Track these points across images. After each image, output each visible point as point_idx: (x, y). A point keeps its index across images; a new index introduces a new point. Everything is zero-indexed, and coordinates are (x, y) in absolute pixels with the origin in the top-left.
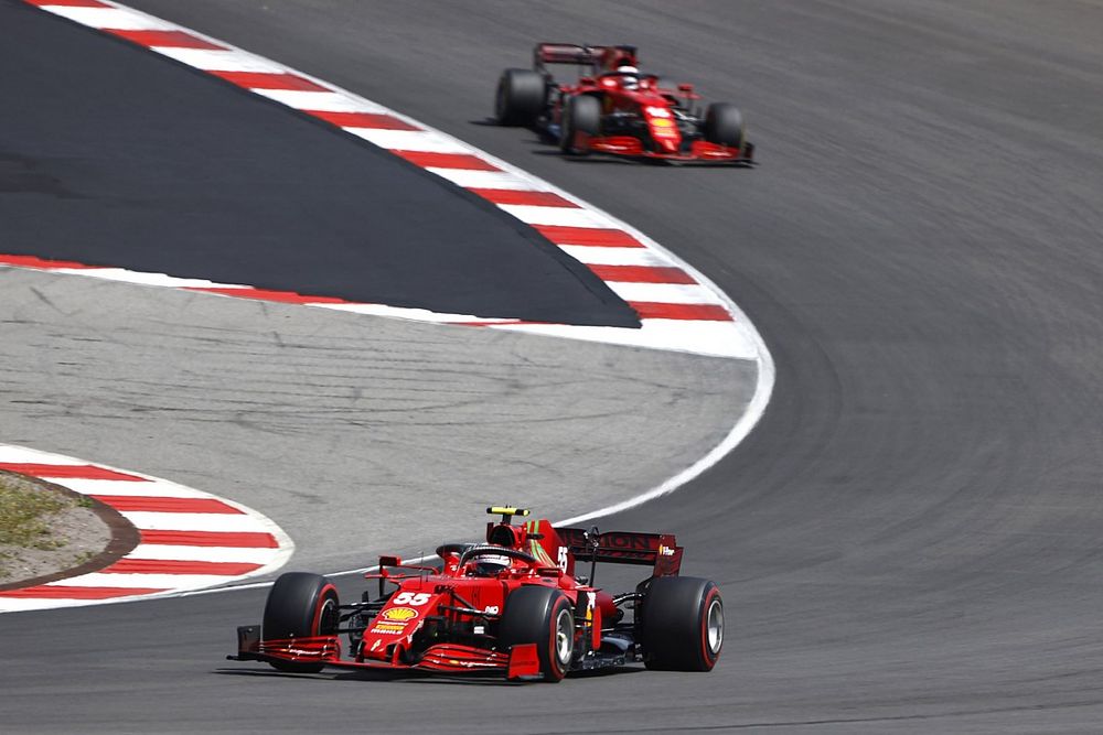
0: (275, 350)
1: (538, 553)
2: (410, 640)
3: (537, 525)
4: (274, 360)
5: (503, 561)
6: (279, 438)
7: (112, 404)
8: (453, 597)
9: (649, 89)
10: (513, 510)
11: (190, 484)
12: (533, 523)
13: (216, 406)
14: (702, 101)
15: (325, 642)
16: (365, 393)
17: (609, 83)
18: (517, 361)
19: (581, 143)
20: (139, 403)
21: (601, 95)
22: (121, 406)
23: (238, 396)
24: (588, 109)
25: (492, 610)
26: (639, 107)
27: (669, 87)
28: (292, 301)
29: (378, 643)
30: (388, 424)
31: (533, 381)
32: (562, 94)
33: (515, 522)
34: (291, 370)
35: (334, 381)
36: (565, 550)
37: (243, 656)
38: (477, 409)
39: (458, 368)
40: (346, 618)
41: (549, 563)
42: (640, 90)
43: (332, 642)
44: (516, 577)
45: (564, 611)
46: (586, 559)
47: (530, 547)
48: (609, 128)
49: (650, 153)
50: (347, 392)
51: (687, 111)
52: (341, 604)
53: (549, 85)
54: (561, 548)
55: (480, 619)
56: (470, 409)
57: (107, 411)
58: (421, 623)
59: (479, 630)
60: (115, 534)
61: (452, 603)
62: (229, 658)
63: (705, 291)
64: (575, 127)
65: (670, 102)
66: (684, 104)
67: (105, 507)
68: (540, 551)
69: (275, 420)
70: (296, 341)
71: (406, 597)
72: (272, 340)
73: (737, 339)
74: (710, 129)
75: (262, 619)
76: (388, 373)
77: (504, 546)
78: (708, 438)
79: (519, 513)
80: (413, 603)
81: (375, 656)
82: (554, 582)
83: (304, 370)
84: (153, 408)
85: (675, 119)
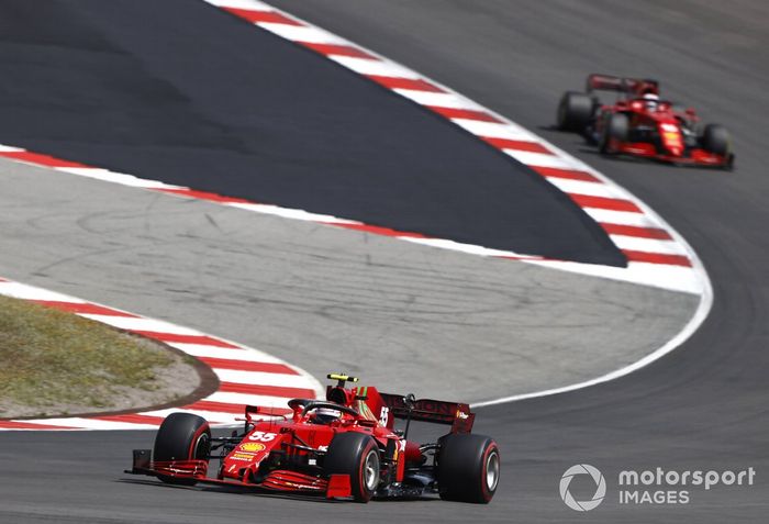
0: (363, 267)
1: (364, 410)
2: (257, 466)
3: (366, 390)
4: (360, 273)
5: (336, 414)
6: (346, 326)
7: (238, 296)
8: (294, 437)
9: (664, 112)
10: (346, 377)
11: (271, 353)
12: (362, 389)
13: (309, 302)
14: (701, 124)
15: (197, 464)
16: (418, 299)
17: (637, 105)
18: (531, 285)
19: (614, 147)
20: (256, 296)
21: (630, 114)
22: (242, 297)
23: (328, 296)
24: (620, 123)
25: (323, 449)
26: (656, 124)
27: (678, 111)
28: (387, 234)
29: (233, 467)
30: (427, 321)
31: (540, 299)
32: (604, 112)
33: (348, 386)
34: (371, 280)
35: (399, 290)
36: (387, 410)
37: (136, 471)
38: (493, 315)
39: (489, 287)
40: (215, 448)
41: (373, 418)
42: (658, 112)
43: (202, 464)
44: (344, 426)
45: (373, 452)
46: (403, 417)
47: (357, 405)
48: (634, 137)
49: (662, 157)
50: (405, 297)
51: (690, 128)
52: (213, 437)
53: (596, 105)
54: (383, 409)
55: (313, 455)
56: (487, 315)
57: (231, 300)
58: (267, 455)
59: (312, 462)
60: (203, 384)
61: (293, 442)
62: (126, 472)
63: (679, 246)
64: (610, 134)
65: (679, 122)
66: (689, 123)
67: (203, 365)
68: (366, 408)
69: (347, 313)
70: (382, 262)
71: (259, 435)
72: (364, 260)
73: (693, 280)
74: (706, 143)
75: (153, 444)
76: (439, 288)
77: (338, 403)
78: (651, 345)
79: (351, 379)
80: (263, 440)
81: (231, 476)
82: (370, 432)
83: (379, 281)
84: (264, 300)
85: (681, 133)
